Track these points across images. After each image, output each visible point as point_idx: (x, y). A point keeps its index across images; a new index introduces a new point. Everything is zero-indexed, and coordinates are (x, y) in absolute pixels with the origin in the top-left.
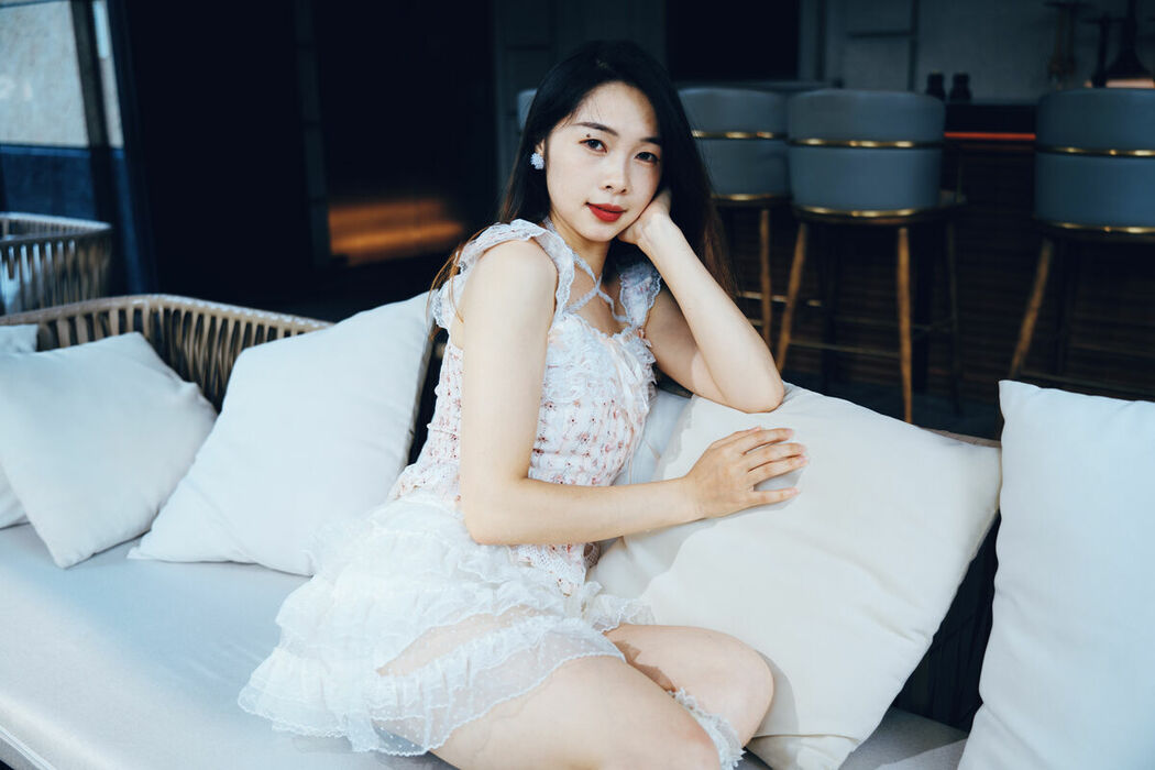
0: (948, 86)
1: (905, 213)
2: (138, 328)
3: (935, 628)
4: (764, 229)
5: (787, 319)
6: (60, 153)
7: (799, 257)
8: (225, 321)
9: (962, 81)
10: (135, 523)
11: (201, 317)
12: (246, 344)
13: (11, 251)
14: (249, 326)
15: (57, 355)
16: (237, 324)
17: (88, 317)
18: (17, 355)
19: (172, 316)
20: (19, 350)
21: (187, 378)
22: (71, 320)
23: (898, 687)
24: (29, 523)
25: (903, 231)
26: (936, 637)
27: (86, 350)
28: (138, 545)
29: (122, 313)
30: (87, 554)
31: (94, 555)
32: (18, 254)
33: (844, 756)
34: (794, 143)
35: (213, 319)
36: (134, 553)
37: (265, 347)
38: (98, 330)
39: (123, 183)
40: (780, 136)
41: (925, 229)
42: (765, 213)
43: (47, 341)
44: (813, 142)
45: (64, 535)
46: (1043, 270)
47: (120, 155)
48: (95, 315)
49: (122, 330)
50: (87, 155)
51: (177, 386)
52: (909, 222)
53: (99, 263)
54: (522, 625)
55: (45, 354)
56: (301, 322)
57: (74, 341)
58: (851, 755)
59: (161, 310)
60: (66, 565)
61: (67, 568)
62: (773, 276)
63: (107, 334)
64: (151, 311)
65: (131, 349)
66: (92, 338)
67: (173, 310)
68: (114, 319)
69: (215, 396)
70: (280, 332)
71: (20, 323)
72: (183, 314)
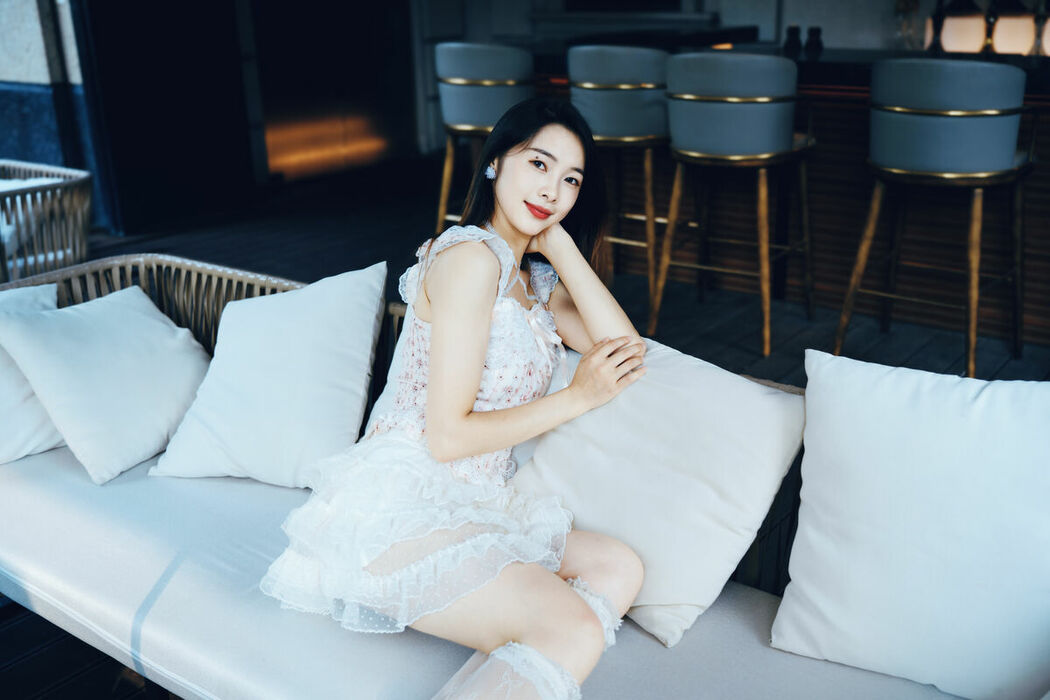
0: (804, 37)
1: (765, 156)
2: (136, 281)
3: (758, 525)
4: (648, 165)
5: (667, 244)
6: (23, 89)
7: (677, 192)
8: (210, 277)
9: (815, 33)
10: (153, 446)
11: (189, 273)
12: (230, 299)
13: (8, 200)
14: (230, 282)
15: (76, 310)
16: (220, 280)
17: (96, 274)
18: (45, 313)
19: (164, 272)
20: (45, 307)
21: (179, 324)
22: (83, 279)
23: (732, 568)
24: (66, 446)
25: (763, 171)
26: (760, 532)
27: (96, 305)
28: (156, 464)
29: (122, 269)
30: (117, 472)
31: (122, 473)
32: (13, 202)
33: (693, 619)
34: (671, 96)
35: (199, 276)
36: (153, 471)
37: (245, 303)
38: (104, 286)
40: (661, 86)
41: (781, 169)
42: (648, 153)
43: (66, 299)
44: (687, 97)
45: (99, 456)
46: (875, 206)
47: (80, 92)
48: (101, 272)
49: (123, 286)
50: (50, 91)
51: (174, 333)
52: (767, 164)
53: (81, 207)
54: (474, 540)
55: (65, 311)
56: (274, 281)
57: (86, 298)
58: (699, 617)
59: (154, 267)
60: (101, 483)
61: (102, 485)
62: (656, 202)
63: (111, 290)
64: (146, 267)
65: (131, 301)
66: (99, 295)
67: (164, 267)
68: (116, 274)
69: (206, 339)
71: (42, 284)
72: (173, 270)
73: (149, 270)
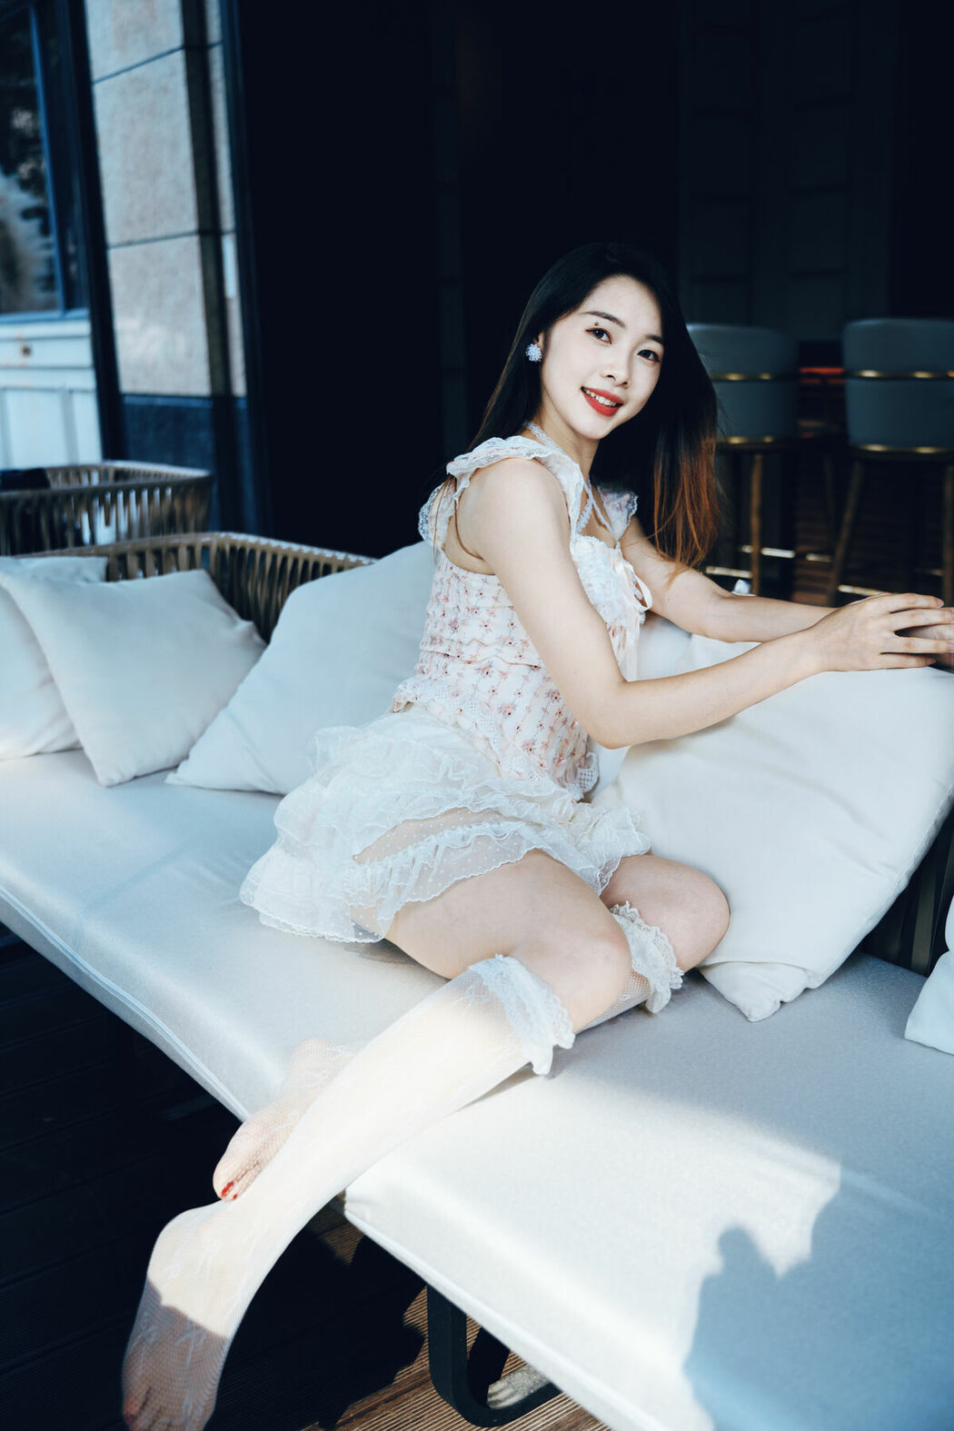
2: (205, 564)
6: (183, 403)
8: (286, 558)
10: (176, 749)
11: (263, 556)
12: (303, 580)
13: (108, 496)
14: (306, 562)
16: (296, 561)
17: (158, 552)
18: (83, 584)
19: (239, 553)
20: (87, 580)
21: (246, 617)
22: (142, 554)
24: (82, 748)
29: (191, 549)
30: (129, 775)
31: (136, 778)
32: (114, 499)
36: (171, 778)
37: (319, 582)
39: (245, 434)
43: (115, 572)
45: (111, 758)
47: (242, 405)
48: (164, 551)
49: (192, 565)
50: (208, 405)
51: (235, 624)
55: (111, 585)
56: (353, 558)
57: (143, 574)
59: (227, 548)
60: (109, 783)
61: (110, 787)
63: (176, 569)
64: (218, 549)
65: (194, 586)
67: (238, 548)
68: (183, 553)
69: (265, 629)
70: (334, 568)
71: (90, 555)
72: (248, 550)
73: (221, 551)
